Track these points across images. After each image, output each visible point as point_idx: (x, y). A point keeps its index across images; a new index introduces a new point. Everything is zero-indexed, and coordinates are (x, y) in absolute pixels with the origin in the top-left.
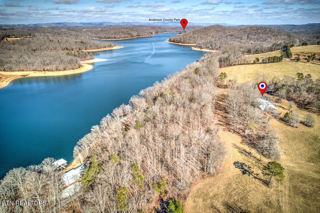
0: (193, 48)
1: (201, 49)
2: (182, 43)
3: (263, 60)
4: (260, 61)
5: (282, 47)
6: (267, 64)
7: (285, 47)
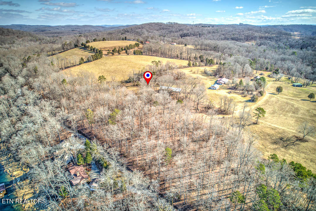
3: (88, 59)
4: (85, 61)
5: (73, 46)
6: (93, 62)
7: (76, 46)
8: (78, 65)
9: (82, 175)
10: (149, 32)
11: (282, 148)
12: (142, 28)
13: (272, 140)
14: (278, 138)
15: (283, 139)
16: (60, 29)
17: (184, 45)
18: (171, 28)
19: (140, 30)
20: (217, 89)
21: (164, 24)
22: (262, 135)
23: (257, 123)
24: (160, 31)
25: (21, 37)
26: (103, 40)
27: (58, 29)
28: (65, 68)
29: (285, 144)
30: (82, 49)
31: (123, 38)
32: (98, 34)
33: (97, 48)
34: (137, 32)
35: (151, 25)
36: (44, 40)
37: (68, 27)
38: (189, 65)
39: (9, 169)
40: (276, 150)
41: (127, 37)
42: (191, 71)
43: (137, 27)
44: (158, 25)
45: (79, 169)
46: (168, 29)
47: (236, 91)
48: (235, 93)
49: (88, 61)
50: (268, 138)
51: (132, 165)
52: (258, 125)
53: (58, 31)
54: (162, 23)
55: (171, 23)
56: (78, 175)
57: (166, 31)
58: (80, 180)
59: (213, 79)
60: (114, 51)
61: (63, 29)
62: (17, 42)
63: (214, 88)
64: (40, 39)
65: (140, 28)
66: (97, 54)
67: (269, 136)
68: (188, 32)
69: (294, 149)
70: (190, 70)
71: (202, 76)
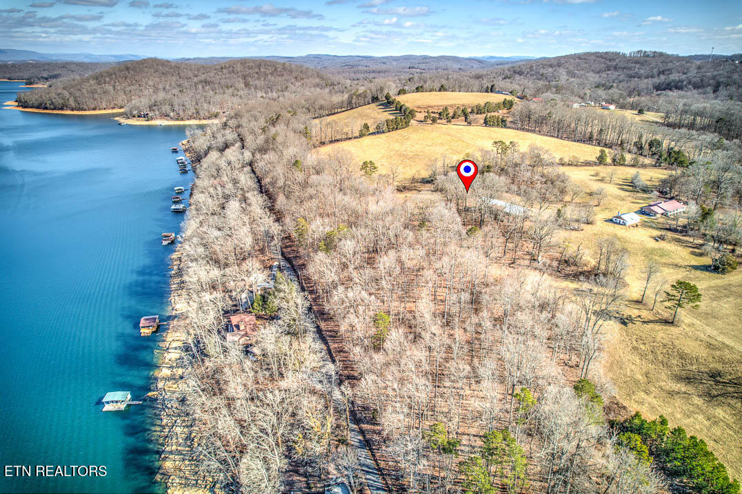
0: (123, 121)
1: (148, 120)
2: (73, 110)
3: (378, 127)
4: (371, 130)
5: (369, 98)
6: (387, 134)
7: (375, 99)
8: (355, 138)
9: (248, 330)
10: (574, 75)
11: (699, 396)
12: (559, 65)
13: (683, 370)
14: (707, 370)
15: (720, 377)
16: (388, 63)
17: (636, 112)
18: (637, 66)
19: (550, 70)
20: (627, 225)
21: (624, 55)
22: (664, 351)
23: (672, 323)
24: (604, 75)
25: (301, 79)
26: (440, 90)
27: (384, 63)
28: (331, 142)
29: (716, 390)
30: (381, 107)
31: (487, 87)
32: (450, 77)
33: (407, 105)
34: (542, 75)
35: (586, 59)
36: (340, 86)
37: (405, 59)
38: (601, 160)
39: (176, 297)
40: (676, 397)
41: (496, 86)
42: (597, 175)
43: (544, 62)
44: (606, 59)
45: (247, 319)
46: (630, 69)
47: (685, 238)
48: (678, 241)
49: (379, 131)
50: (675, 362)
51: (335, 337)
52: (672, 328)
53: (383, 67)
54: (617, 54)
55: (645, 52)
56: (241, 329)
57: (619, 75)
58: (239, 337)
59: (644, 200)
60: (443, 115)
61: (395, 63)
62: (292, 88)
63: (622, 221)
64: (333, 84)
65: (551, 66)
66: (403, 117)
67: (682, 358)
68: (684, 77)
69: (733, 408)
70: (593, 173)
71: (617, 190)
